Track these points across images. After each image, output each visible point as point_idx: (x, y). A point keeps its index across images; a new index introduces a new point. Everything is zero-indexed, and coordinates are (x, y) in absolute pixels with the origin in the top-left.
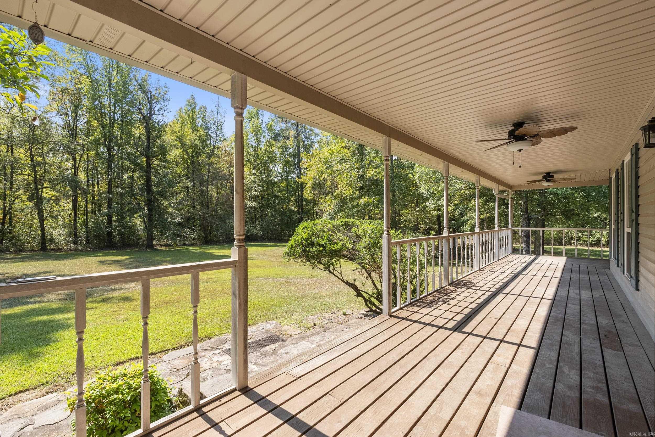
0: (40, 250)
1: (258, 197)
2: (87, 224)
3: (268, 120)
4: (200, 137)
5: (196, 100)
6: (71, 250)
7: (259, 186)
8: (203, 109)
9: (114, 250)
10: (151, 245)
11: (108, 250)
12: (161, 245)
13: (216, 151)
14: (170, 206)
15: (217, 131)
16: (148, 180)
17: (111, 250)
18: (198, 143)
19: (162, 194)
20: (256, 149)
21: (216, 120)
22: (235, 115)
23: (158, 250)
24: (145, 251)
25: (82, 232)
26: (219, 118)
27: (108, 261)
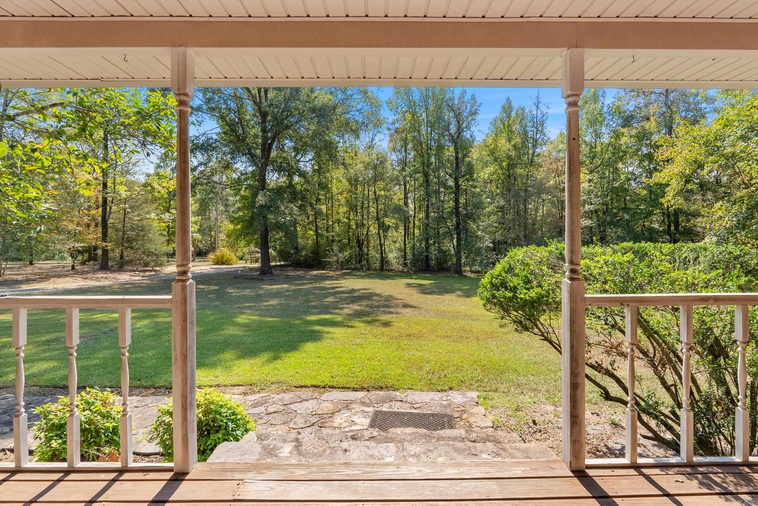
0: (380, 270)
1: (596, 211)
2: (414, 249)
3: (613, 100)
4: (515, 146)
5: (512, 103)
6: (399, 271)
7: (596, 196)
8: (520, 111)
9: (429, 274)
10: (459, 270)
11: (423, 274)
12: (472, 272)
13: (536, 159)
14: (479, 229)
15: (537, 134)
16: (457, 201)
17: (427, 273)
18: (513, 153)
19: (469, 216)
20: (592, 148)
21: (535, 120)
22: (566, 106)
23: (465, 277)
24: (454, 277)
25: (409, 256)
26: (540, 116)
27: (414, 284)
